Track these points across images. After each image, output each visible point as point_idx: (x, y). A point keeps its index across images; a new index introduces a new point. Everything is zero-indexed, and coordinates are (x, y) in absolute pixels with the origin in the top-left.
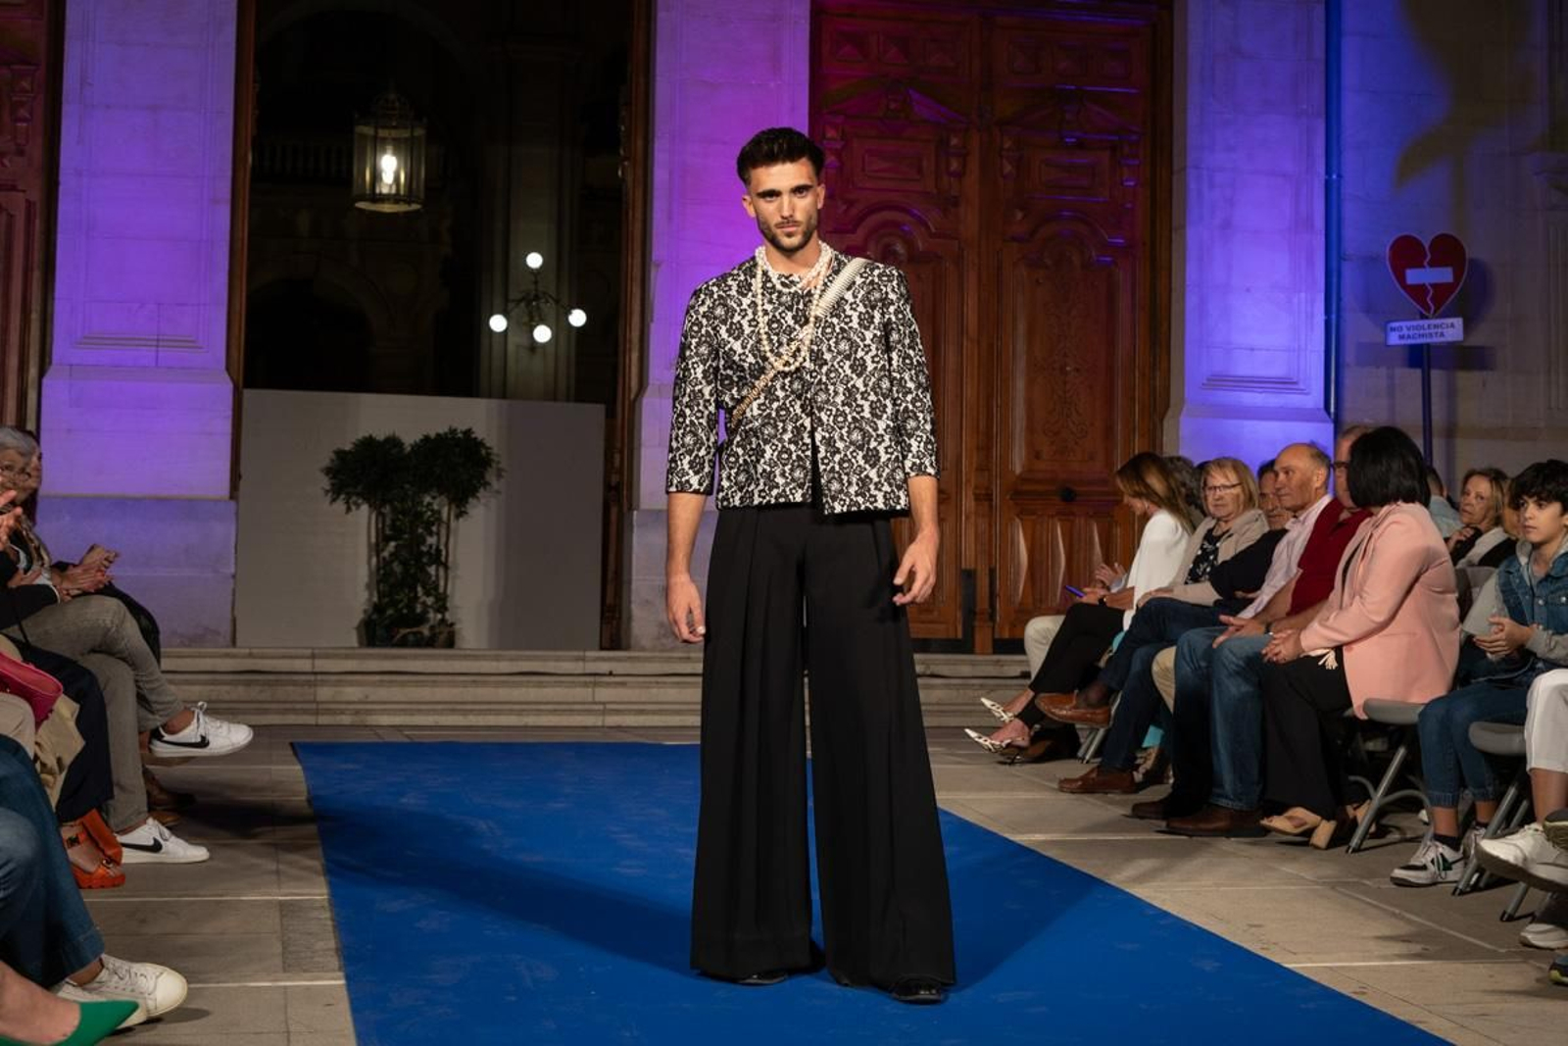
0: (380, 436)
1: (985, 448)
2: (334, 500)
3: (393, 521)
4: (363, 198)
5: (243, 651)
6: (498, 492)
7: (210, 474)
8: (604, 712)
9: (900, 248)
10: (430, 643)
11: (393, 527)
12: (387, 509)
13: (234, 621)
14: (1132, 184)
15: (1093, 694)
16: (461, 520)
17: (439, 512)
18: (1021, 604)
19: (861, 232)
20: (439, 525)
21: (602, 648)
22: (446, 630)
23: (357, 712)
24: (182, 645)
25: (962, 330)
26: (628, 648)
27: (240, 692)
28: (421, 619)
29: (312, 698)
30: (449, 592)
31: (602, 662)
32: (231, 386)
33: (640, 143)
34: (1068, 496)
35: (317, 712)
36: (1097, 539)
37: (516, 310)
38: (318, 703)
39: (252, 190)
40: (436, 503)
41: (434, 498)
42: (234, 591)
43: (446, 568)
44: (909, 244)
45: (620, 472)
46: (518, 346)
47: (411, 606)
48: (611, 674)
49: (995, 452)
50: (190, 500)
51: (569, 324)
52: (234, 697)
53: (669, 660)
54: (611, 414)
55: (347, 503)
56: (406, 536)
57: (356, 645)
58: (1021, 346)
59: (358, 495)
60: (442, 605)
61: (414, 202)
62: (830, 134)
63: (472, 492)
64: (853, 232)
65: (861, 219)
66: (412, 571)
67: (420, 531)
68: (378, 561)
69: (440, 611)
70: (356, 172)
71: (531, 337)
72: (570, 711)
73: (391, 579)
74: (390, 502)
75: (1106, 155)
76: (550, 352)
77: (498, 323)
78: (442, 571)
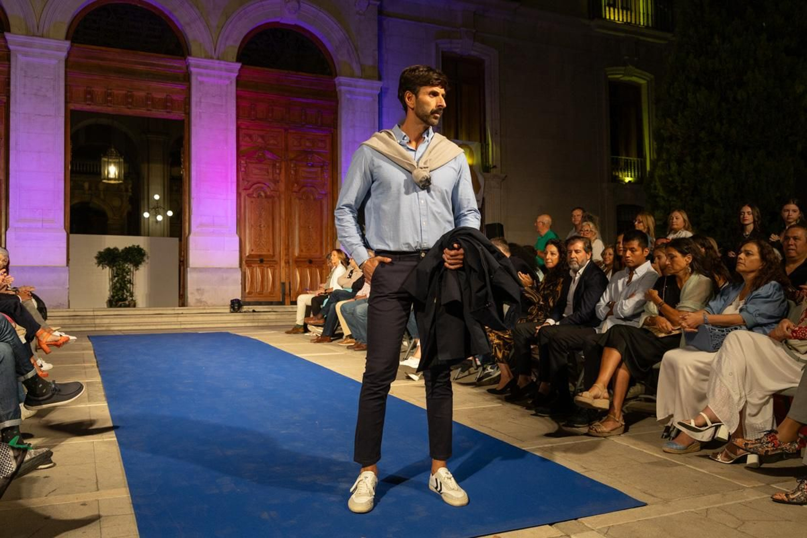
0: (112, 247)
1: (288, 248)
2: (98, 266)
3: (117, 271)
4: (105, 179)
5: (71, 310)
6: (148, 263)
7: (60, 259)
8: (181, 324)
9: (263, 194)
10: (129, 306)
11: (117, 273)
12: (115, 268)
13: (69, 301)
14: (327, 177)
15: (320, 316)
16: (137, 271)
17: (130, 269)
18: (298, 291)
19: (251, 190)
20: (130, 273)
21: (179, 306)
22: (133, 303)
23: (107, 326)
24: (53, 309)
25: (280, 217)
26: (187, 306)
27: (71, 322)
28: (125, 299)
30: (134, 291)
31: (179, 310)
32: (66, 234)
33: (187, 164)
34: (311, 262)
35: (95, 327)
36: (318, 274)
37: (152, 212)
38: (94, 324)
39: (71, 177)
40: (129, 266)
42: (69, 293)
43: (132, 284)
44: (265, 193)
45: (184, 257)
46: (153, 221)
47: (122, 295)
48: (182, 314)
49: (290, 250)
50: (55, 267)
51: (167, 216)
52: (71, 323)
53: (200, 309)
54: (180, 240)
55: (103, 267)
56: (121, 276)
57: (106, 306)
58: (297, 221)
59: (106, 264)
60: (132, 295)
61: (121, 180)
62: (242, 162)
63: (140, 263)
64: (249, 189)
65: (251, 186)
66: (123, 286)
67: (125, 274)
68: (112, 284)
69: (131, 297)
70: (102, 171)
71: (157, 220)
72: (171, 324)
73: (116, 288)
74: (116, 266)
75: (320, 169)
76: (162, 223)
77: (146, 215)
78: (131, 286)
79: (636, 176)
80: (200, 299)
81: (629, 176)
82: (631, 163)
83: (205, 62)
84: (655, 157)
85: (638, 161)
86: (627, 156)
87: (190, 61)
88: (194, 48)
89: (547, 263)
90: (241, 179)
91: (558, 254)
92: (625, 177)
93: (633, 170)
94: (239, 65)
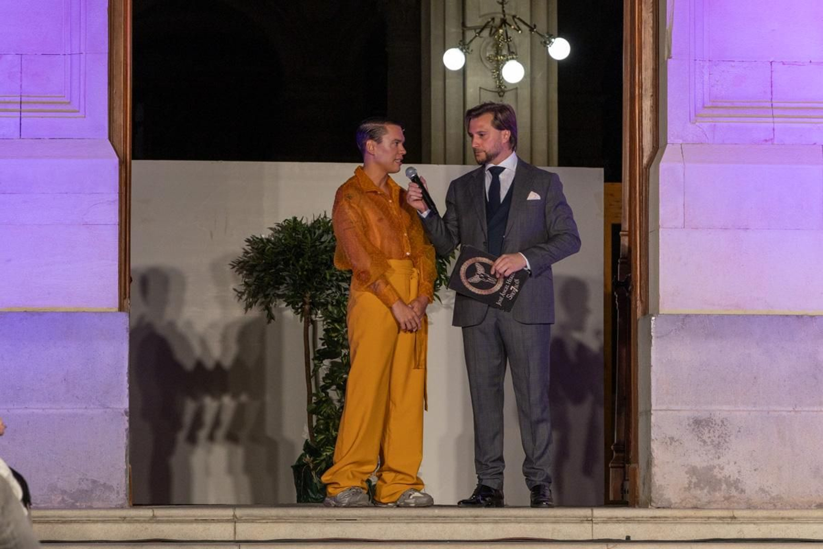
7: (93, 278)
11: (327, 339)
31: (615, 523)
32: (115, 160)
48: (628, 539)
50: (70, 314)
55: (269, 306)
56: (344, 352)
59: (284, 298)
74: (324, 305)
76: (525, 93)
77: (454, 59)
80: (711, 468)
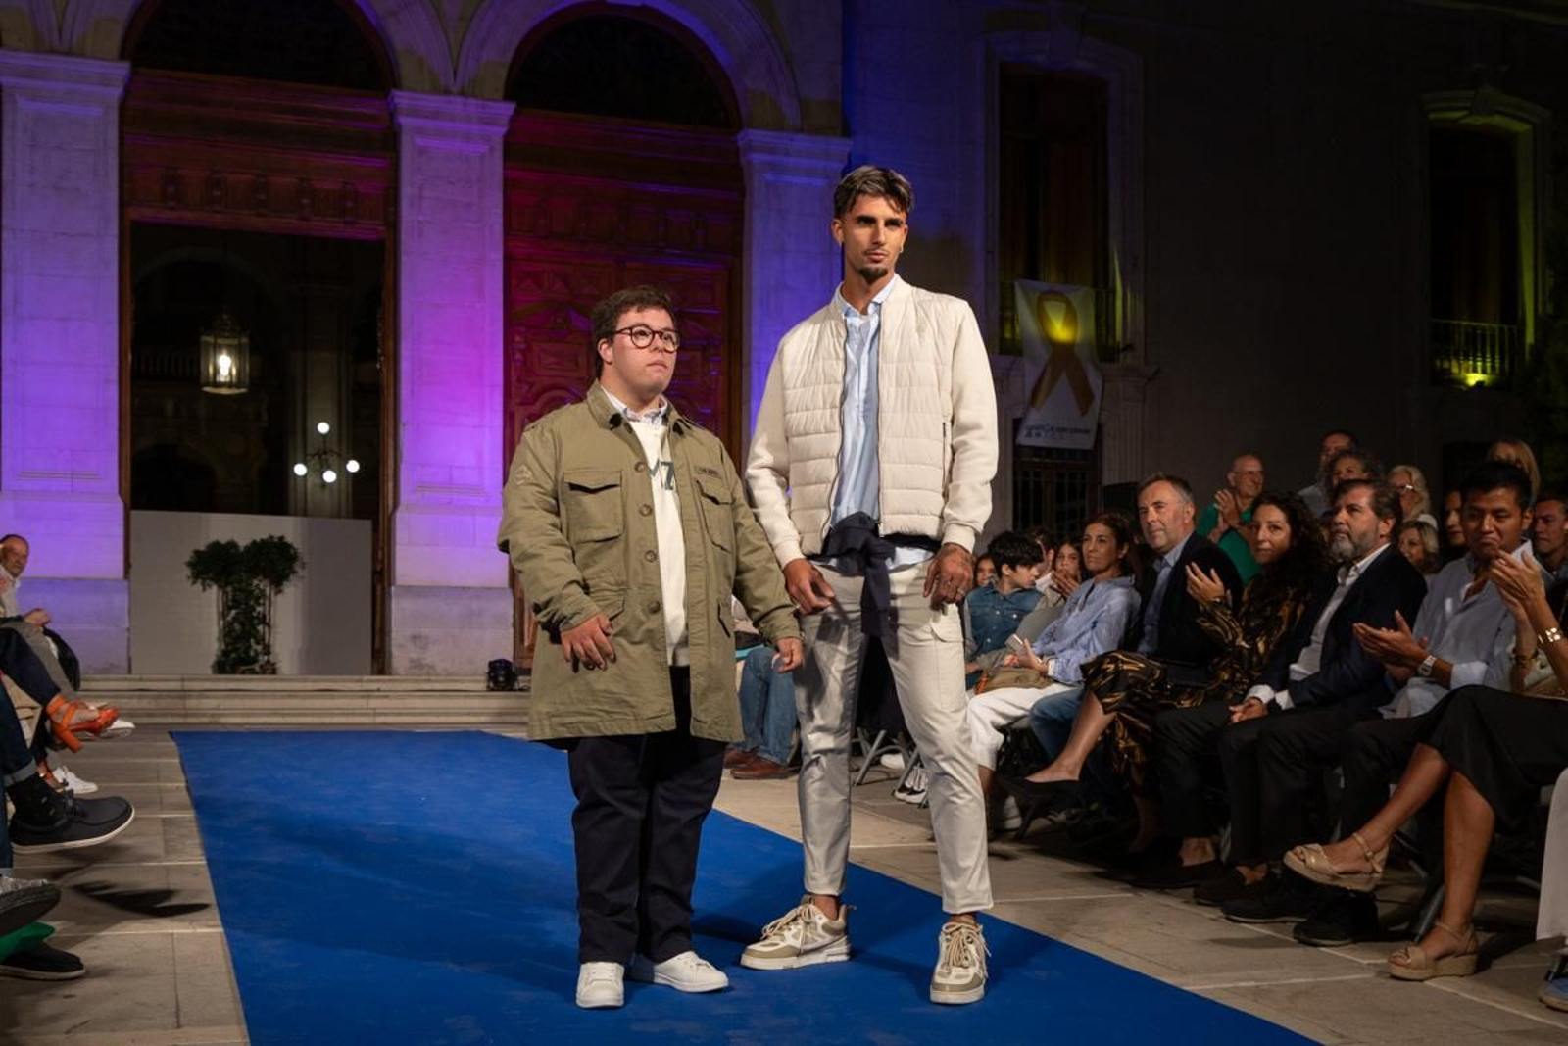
0: (224, 540)
2: (194, 583)
3: (234, 596)
4: (208, 384)
5: (136, 677)
6: (302, 578)
8: (375, 714)
10: (260, 672)
11: (234, 600)
12: (229, 589)
13: (129, 658)
14: (715, 373)
16: (280, 597)
17: (263, 592)
19: (538, 404)
20: (264, 600)
21: (373, 674)
22: (270, 664)
23: (212, 715)
24: (97, 674)
26: (390, 674)
28: (254, 660)
29: (181, 706)
30: (272, 639)
31: (373, 683)
32: (122, 504)
33: (391, 344)
35: (186, 715)
37: (313, 462)
38: (185, 708)
39: (132, 383)
40: (263, 585)
41: (260, 581)
42: (129, 639)
43: (269, 626)
45: (383, 561)
46: (314, 483)
47: (247, 652)
48: (379, 690)
50: (98, 580)
51: (347, 470)
52: (131, 705)
53: (417, 681)
54: (376, 529)
55: (203, 585)
56: (243, 606)
57: (210, 672)
59: (212, 580)
60: (267, 650)
61: (245, 388)
62: (518, 339)
63: (286, 577)
64: (533, 403)
65: (538, 396)
67: (252, 603)
68: (224, 625)
69: (265, 654)
70: (202, 367)
71: (322, 479)
72: (353, 714)
73: (234, 635)
74: (231, 584)
75: (698, 354)
76: (335, 488)
77: (300, 469)
78: (266, 629)
79: (1498, 371)
80: (419, 659)
81: (1479, 369)
82: (1483, 337)
83: (434, 102)
84: (1550, 309)
85: (1502, 330)
86: (1475, 320)
87: (397, 100)
88: (406, 69)
89: (1259, 550)
90: (514, 378)
91: (1287, 528)
92: (1468, 371)
93: (1488, 355)
94: (510, 108)
